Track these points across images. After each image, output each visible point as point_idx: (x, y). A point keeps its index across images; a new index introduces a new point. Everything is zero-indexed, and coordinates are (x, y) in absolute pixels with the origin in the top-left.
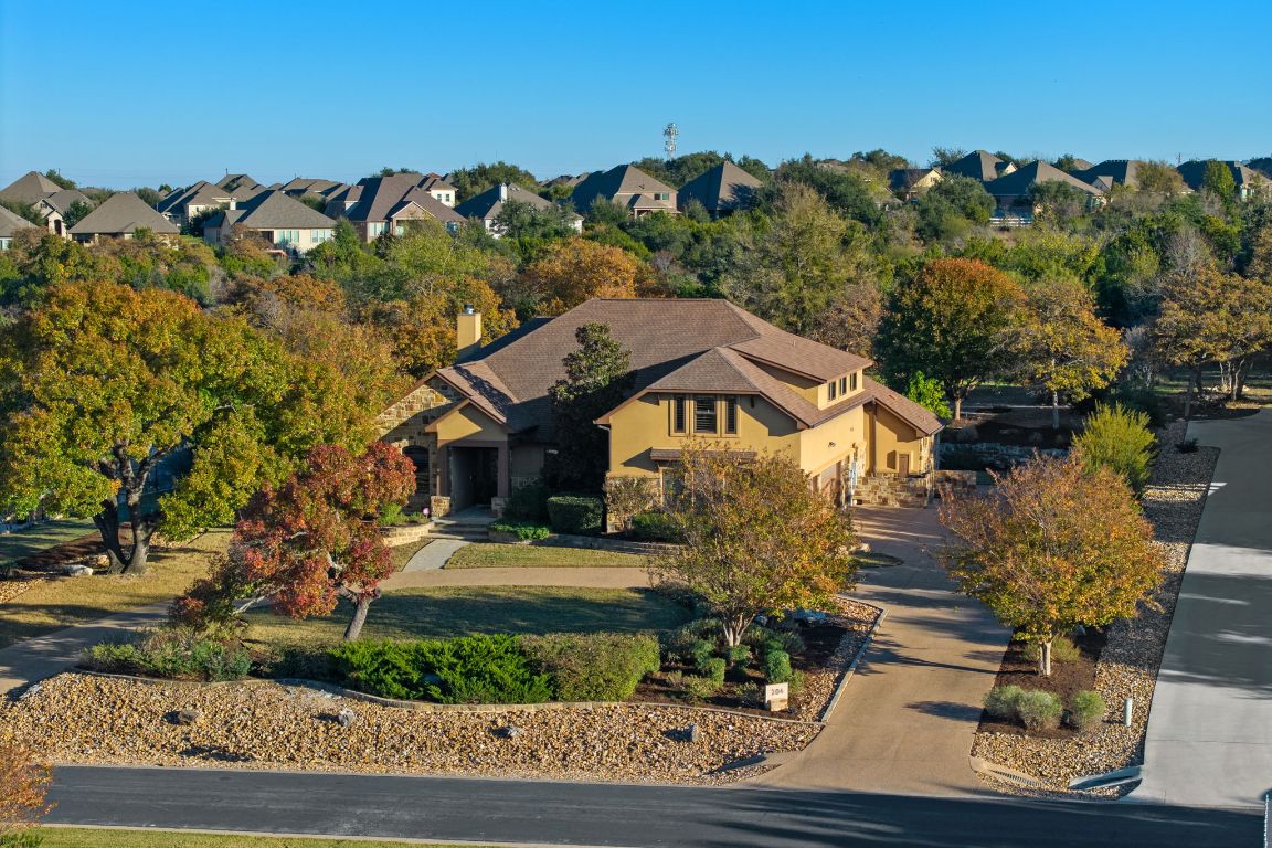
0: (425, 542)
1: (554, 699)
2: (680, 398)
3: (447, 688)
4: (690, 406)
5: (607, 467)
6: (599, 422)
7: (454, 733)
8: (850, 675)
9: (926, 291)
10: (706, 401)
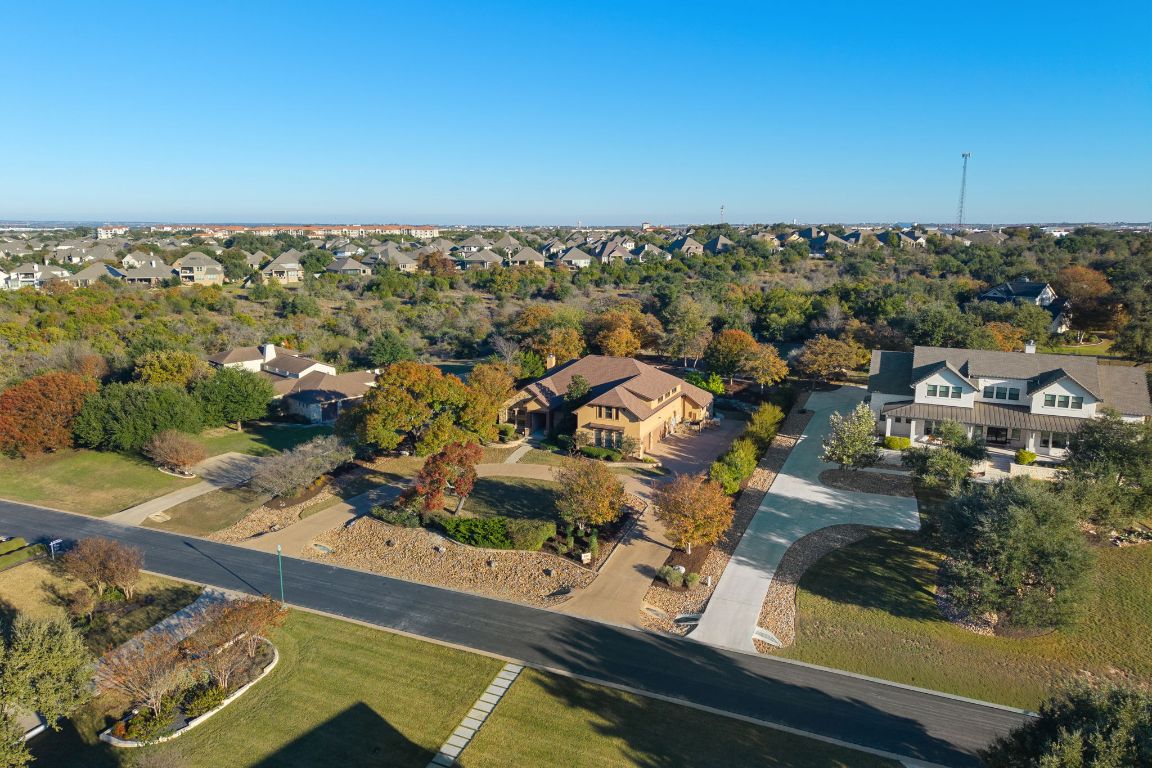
0: (520, 446)
1: (513, 548)
2: (600, 407)
3: (477, 543)
4: (604, 410)
5: (576, 427)
6: (574, 412)
7: (474, 562)
8: (619, 545)
9: (720, 343)
10: (609, 408)
